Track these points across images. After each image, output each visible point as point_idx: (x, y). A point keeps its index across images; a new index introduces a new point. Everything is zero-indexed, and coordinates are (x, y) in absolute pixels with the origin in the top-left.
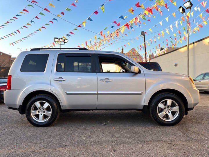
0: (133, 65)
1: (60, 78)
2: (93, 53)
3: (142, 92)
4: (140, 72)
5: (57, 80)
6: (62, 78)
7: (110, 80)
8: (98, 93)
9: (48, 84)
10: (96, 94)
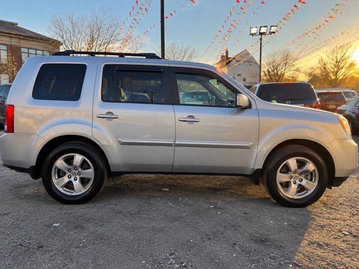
0: (240, 93)
1: (108, 113)
2: (167, 65)
3: (251, 144)
4: (249, 106)
5: (104, 118)
6: (112, 113)
7: (197, 120)
8: (176, 143)
9: (87, 124)
10: (172, 146)
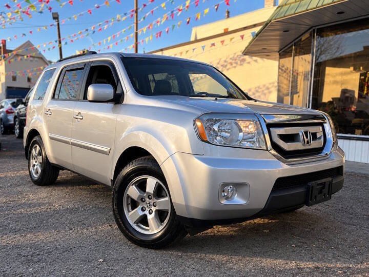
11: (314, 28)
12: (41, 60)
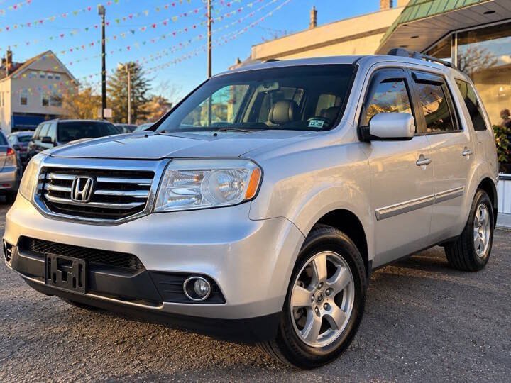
11: (453, 32)
12: (65, 76)
